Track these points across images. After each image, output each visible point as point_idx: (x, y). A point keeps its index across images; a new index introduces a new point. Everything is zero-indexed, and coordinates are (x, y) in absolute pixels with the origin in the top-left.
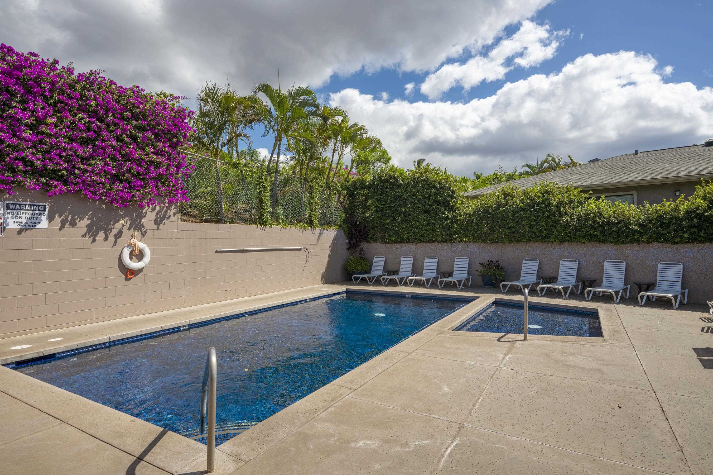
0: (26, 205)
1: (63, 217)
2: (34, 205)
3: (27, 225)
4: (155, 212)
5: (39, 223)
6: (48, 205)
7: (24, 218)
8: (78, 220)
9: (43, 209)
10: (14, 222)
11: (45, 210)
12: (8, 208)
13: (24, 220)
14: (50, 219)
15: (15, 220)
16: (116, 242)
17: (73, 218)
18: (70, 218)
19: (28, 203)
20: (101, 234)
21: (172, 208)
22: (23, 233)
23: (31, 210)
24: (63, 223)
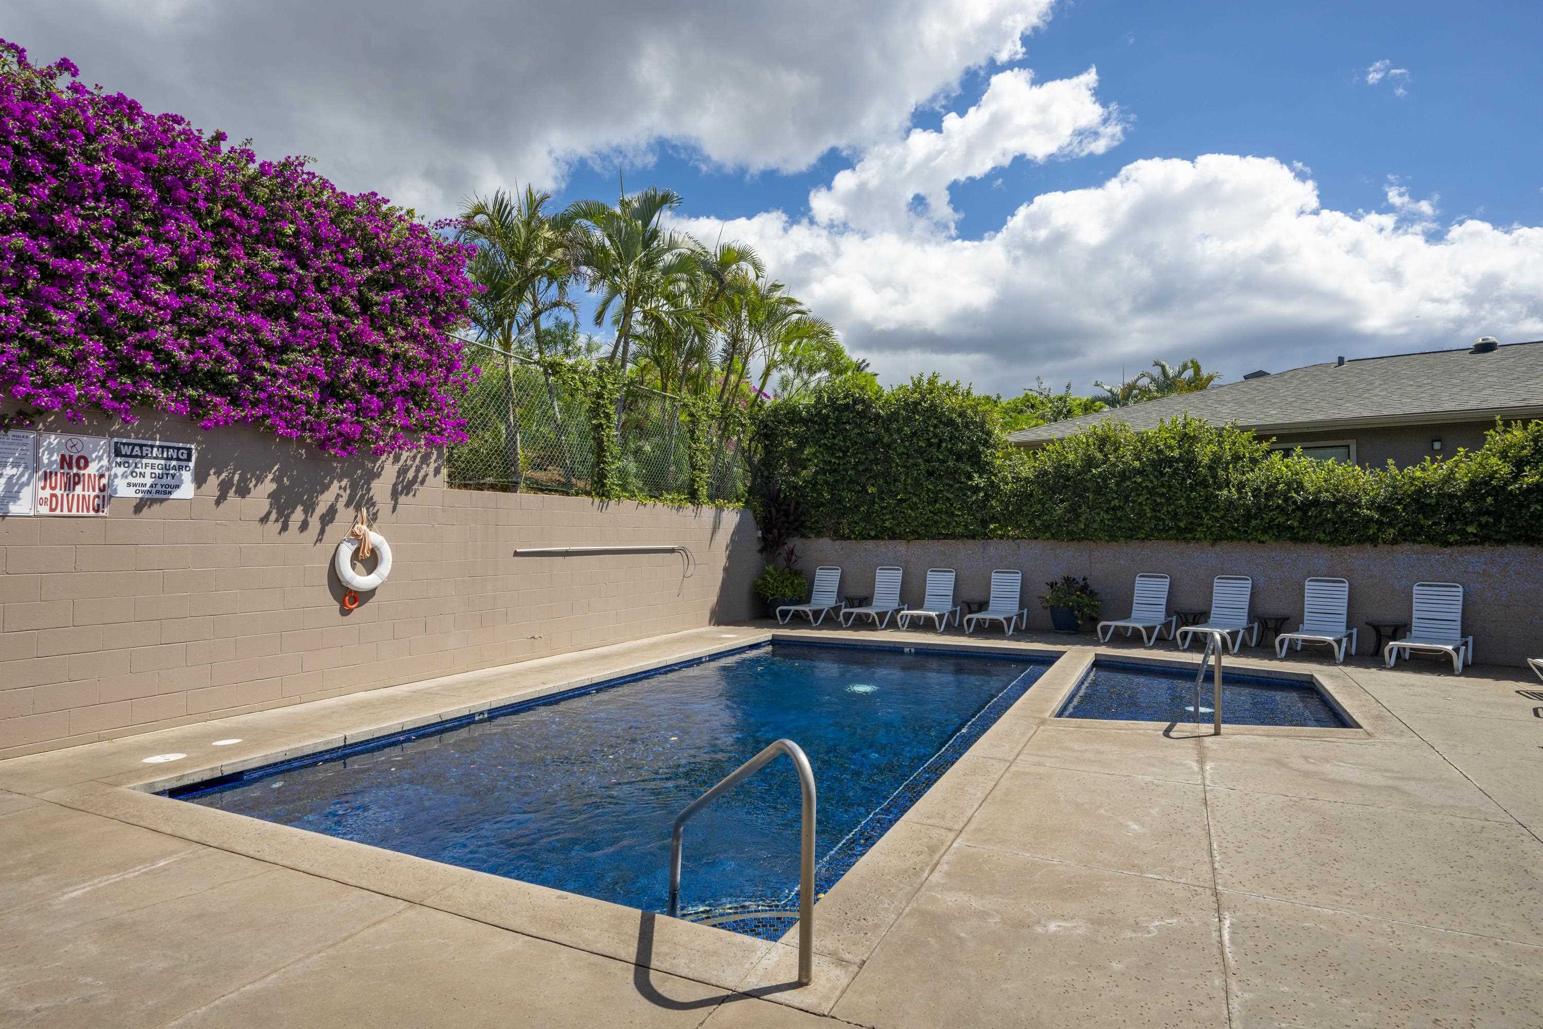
0: (152, 447)
1: (223, 476)
2: (168, 448)
3: (154, 490)
4: (398, 468)
5: (177, 487)
6: (196, 449)
7: (148, 475)
8: (254, 482)
9: (185, 456)
10: (129, 485)
11: (189, 459)
13: (148, 481)
14: (200, 479)
15: (131, 480)
16: (322, 531)
17: (243, 479)
18: (236, 477)
19: (158, 443)
20: (298, 515)
21: (432, 460)
22: (145, 510)
23: (162, 458)
24: (224, 488)
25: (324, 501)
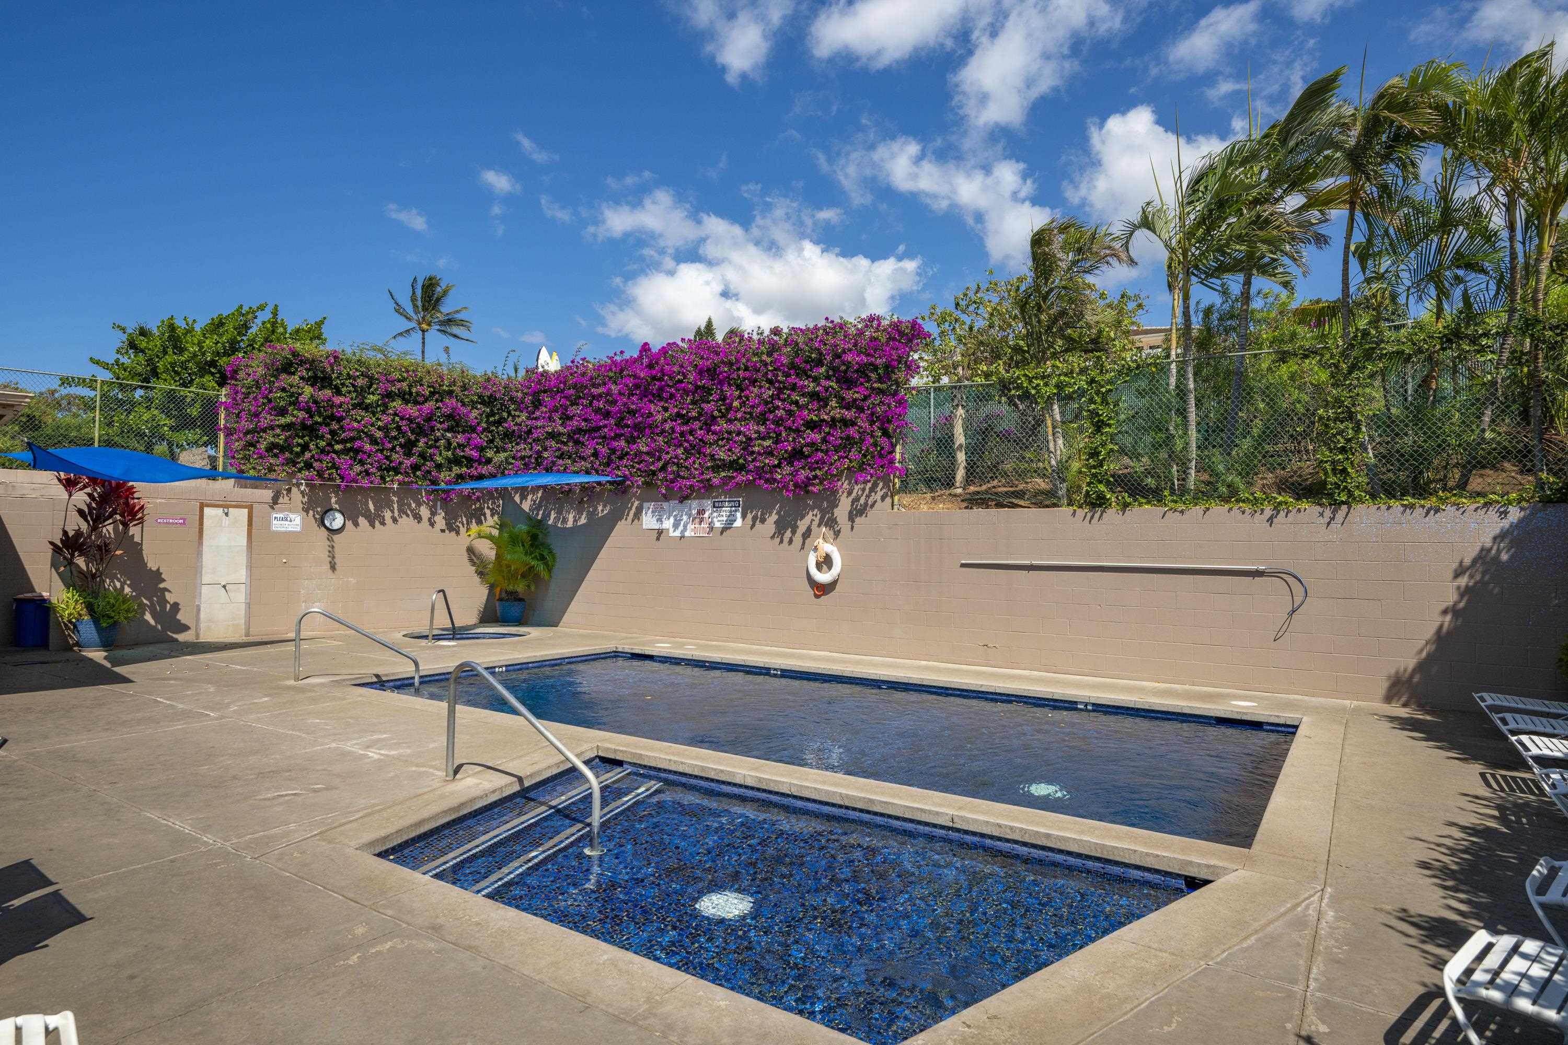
0: (725, 502)
1: (753, 513)
2: (731, 501)
3: (727, 524)
4: (850, 499)
5: (735, 521)
6: (742, 500)
7: (725, 516)
9: (737, 505)
10: (718, 522)
11: (739, 506)
12: (714, 507)
13: (725, 518)
14: (744, 516)
15: (719, 519)
16: (804, 544)
19: (727, 500)
20: (788, 534)
21: (879, 489)
22: (724, 534)
23: (729, 507)
24: (754, 519)
25: (802, 525)
